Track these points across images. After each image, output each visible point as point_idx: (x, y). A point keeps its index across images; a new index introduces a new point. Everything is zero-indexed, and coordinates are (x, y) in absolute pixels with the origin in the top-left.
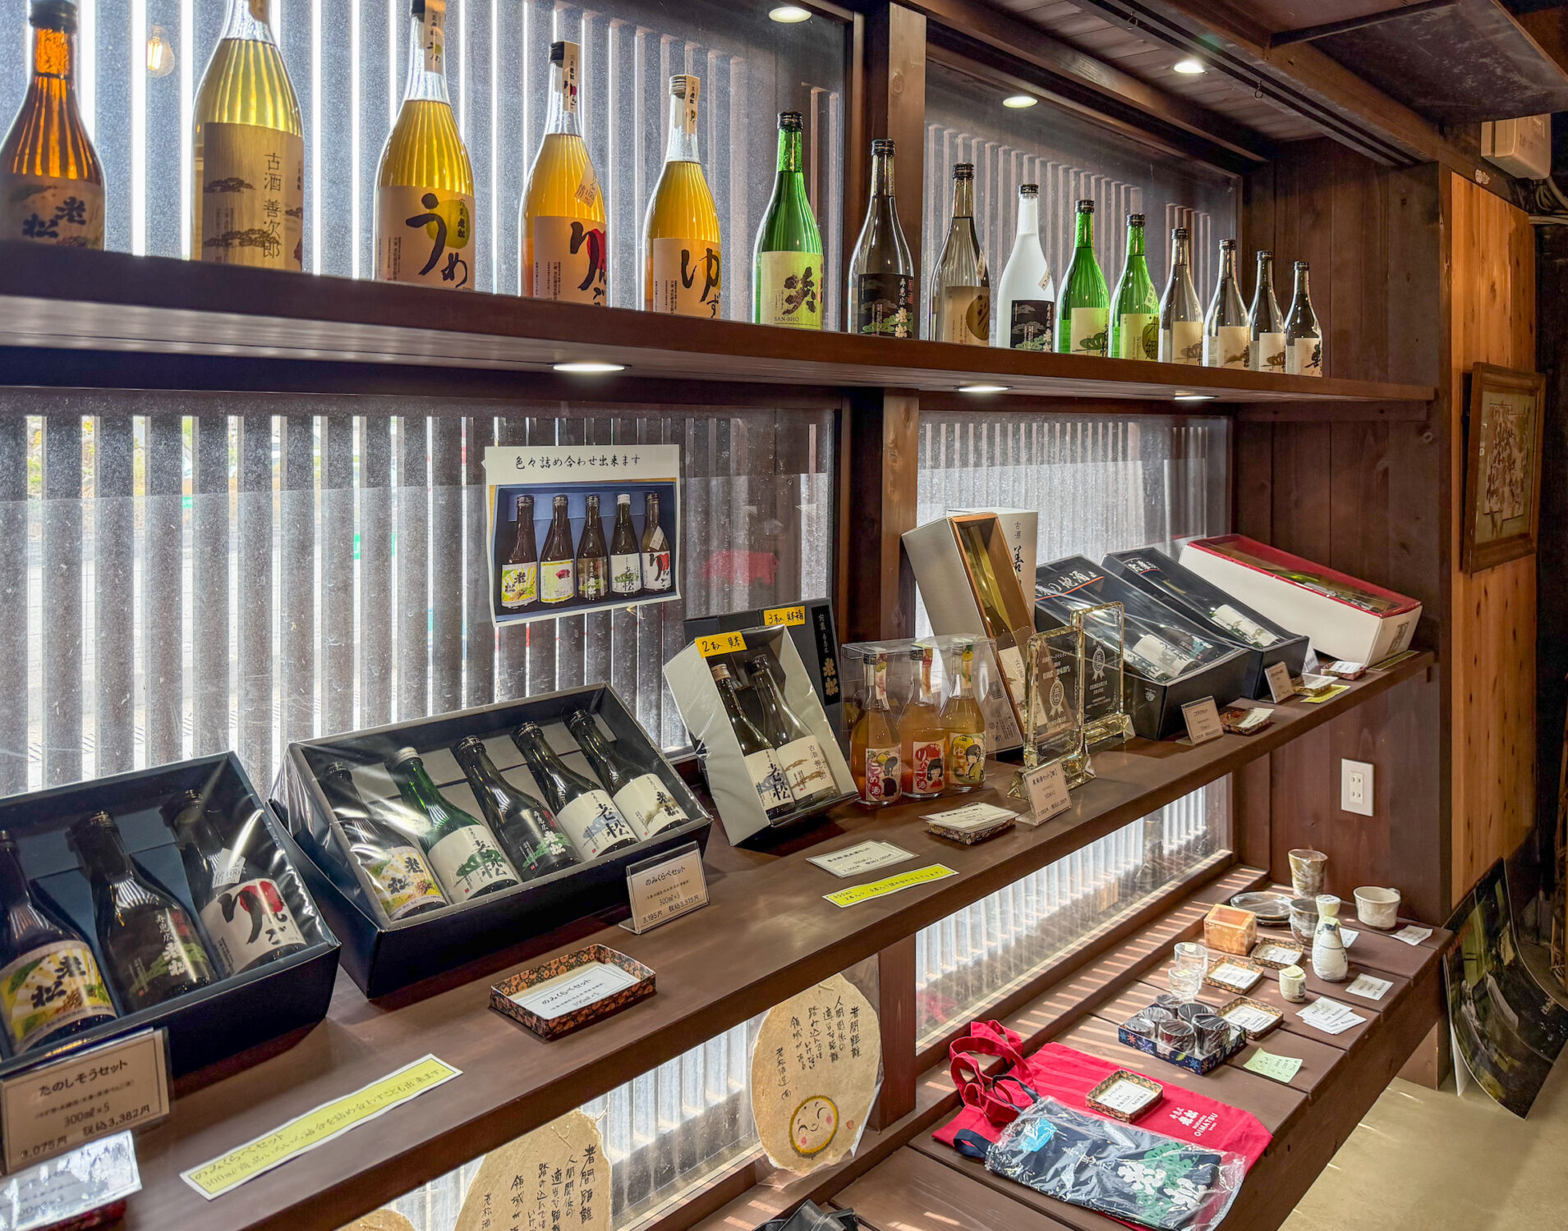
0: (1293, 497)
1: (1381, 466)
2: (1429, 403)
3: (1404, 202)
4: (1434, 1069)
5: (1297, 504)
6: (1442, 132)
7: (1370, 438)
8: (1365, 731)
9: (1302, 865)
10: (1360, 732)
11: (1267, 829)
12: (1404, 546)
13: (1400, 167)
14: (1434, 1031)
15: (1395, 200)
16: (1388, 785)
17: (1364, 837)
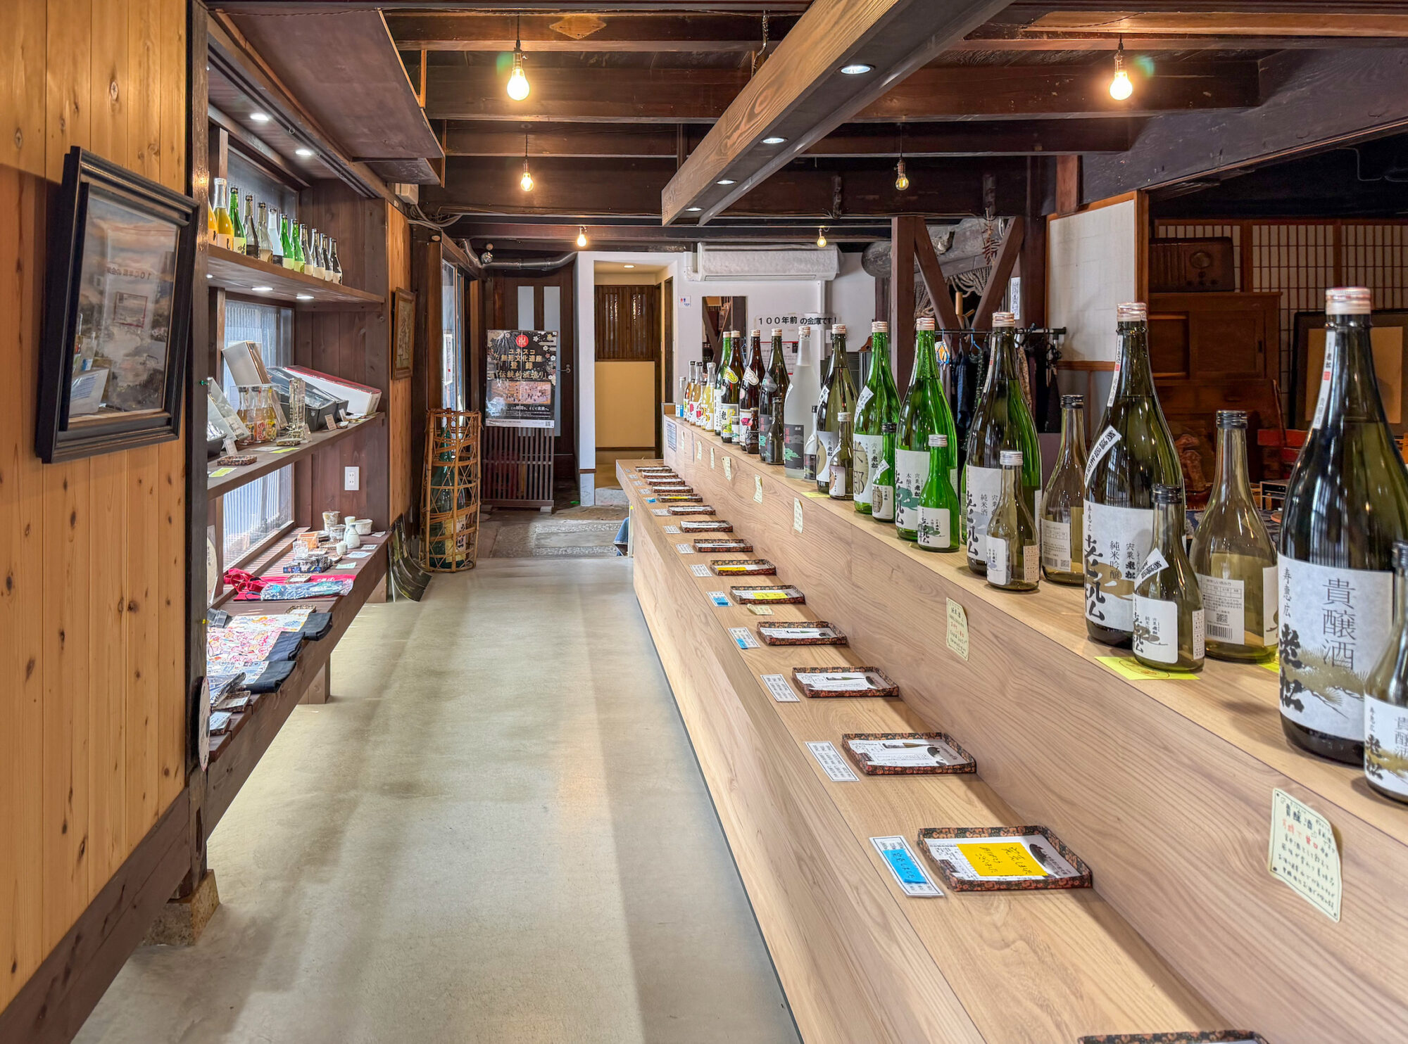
0: (322, 347)
1: (363, 331)
2: (382, 304)
3: (371, 214)
4: (384, 595)
5: (324, 351)
6: (386, 186)
7: (357, 319)
8: (356, 452)
9: (328, 517)
10: (353, 452)
11: (310, 507)
12: (372, 367)
13: (370, 198)
14: (385, 576)
15: (368, 213)
16: (365, 474)
17: (355, 500)
